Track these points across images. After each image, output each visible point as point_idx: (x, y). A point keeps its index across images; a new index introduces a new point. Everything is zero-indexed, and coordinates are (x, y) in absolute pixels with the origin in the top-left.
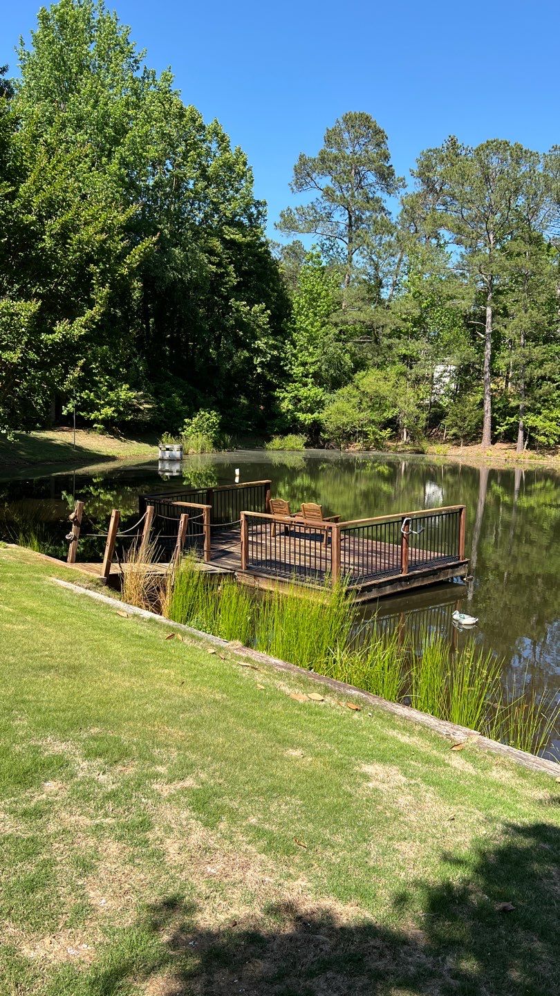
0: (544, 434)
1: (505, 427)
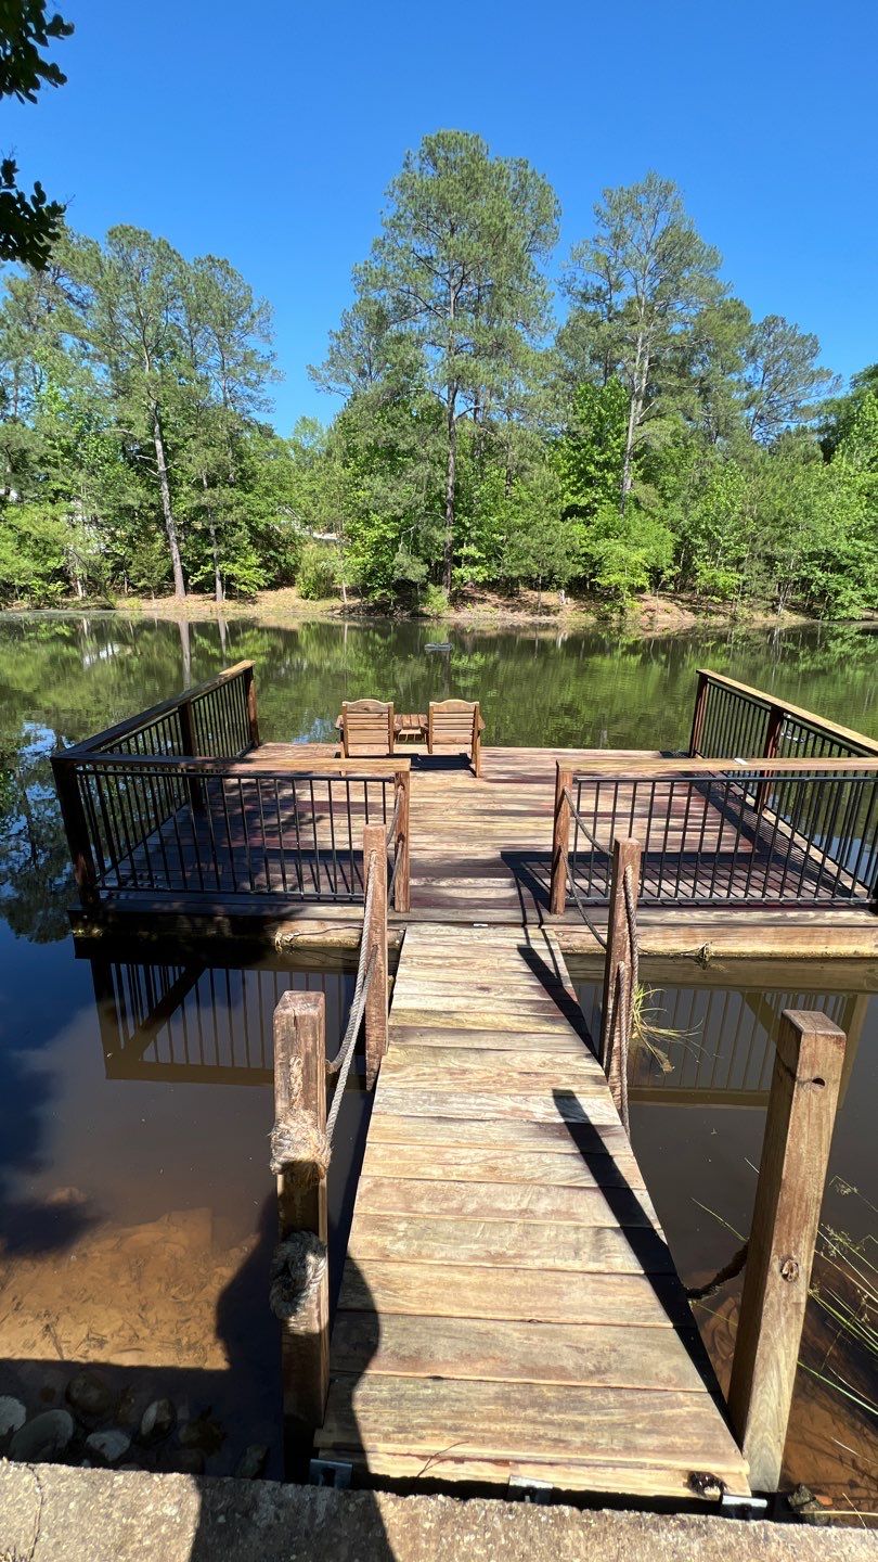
0: (245, 584)
1: (200, 578)
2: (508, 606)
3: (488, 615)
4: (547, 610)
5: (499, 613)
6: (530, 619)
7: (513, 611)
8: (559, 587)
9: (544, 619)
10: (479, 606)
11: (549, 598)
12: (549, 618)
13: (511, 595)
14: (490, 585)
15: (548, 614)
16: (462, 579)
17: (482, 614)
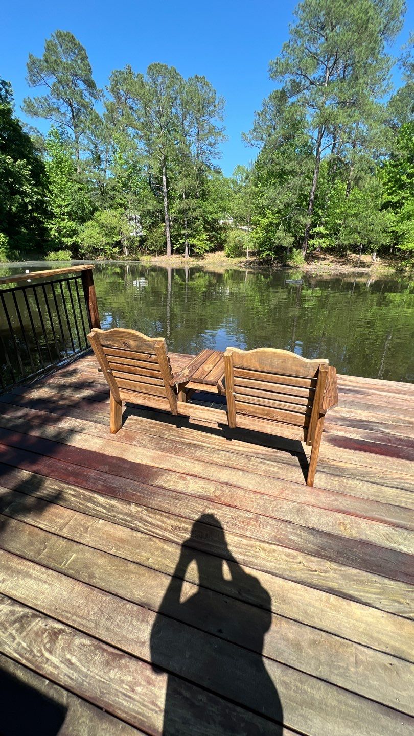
0: (199, 249)
1: (178, 246)
2: (339, 262)
3: (327, 267)
4: (364, 265)
5: (334, 266)
6: (352, 270)
7: (342, 265)
8: (372, 252)
9: (361, 270)
10: (322, 262)
11: (365, 258)
12: (364, 269)
13: (342, 256)
14: (329, 250)
15: (364, 267)
16: (313, 245)
17: (323, 266)
